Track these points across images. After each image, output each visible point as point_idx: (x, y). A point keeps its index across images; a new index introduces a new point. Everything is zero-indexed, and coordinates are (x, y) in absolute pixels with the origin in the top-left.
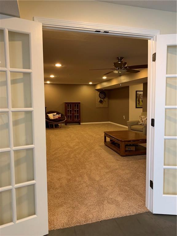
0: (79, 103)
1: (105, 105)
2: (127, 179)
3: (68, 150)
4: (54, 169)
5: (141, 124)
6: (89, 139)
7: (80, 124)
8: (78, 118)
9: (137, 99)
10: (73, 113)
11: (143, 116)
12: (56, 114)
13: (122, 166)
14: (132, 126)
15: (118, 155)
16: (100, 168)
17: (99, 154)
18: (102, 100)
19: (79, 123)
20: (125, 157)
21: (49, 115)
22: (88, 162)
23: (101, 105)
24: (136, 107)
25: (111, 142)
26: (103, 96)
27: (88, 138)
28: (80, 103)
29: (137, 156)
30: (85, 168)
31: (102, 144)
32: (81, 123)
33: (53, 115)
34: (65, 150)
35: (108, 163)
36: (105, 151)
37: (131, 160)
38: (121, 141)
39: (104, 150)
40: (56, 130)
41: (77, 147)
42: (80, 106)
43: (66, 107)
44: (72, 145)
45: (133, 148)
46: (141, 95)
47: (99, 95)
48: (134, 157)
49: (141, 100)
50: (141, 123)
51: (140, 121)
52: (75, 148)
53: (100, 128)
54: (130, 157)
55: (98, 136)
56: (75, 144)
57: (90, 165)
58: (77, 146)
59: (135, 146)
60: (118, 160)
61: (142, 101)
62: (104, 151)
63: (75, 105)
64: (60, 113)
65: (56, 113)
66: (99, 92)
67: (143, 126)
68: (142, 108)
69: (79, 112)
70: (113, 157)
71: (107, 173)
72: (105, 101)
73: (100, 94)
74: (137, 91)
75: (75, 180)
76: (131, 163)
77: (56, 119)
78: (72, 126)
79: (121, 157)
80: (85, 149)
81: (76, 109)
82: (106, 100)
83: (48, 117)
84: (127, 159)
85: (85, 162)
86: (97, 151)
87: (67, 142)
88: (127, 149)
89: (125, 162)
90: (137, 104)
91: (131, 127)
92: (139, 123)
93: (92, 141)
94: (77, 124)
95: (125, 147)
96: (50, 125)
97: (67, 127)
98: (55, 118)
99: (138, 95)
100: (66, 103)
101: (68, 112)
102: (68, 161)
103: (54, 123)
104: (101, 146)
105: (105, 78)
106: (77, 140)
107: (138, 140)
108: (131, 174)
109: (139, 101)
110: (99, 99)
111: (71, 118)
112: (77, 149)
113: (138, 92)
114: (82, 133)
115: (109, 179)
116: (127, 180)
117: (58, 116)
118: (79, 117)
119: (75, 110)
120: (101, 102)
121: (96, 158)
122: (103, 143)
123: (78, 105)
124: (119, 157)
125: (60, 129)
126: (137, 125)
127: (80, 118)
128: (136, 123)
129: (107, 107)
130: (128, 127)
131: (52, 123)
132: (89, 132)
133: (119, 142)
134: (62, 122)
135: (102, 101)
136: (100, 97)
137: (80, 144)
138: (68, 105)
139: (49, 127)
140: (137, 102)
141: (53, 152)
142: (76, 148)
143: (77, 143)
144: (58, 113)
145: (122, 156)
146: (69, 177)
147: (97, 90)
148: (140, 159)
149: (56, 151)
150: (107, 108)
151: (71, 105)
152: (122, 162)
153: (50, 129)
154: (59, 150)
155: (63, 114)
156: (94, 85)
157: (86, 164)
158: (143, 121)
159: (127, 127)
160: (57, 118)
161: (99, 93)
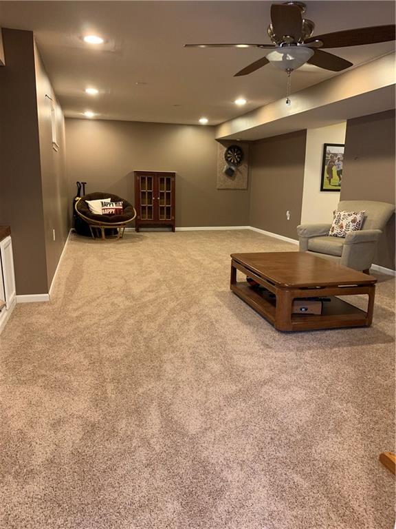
0: (173, 175)
1: (239, 181)
2: (298, 432)
3: (122, 307)
4: (57, 375)
5: (336, 236)
6: (188, 272)
7: (173, 231)
8: (168, 213)
9: (326, 167)
10: (156, 201)
11: (342, 213)
12: (108, 200)
13: (281, 372)
14: (310, 240)
15: (270, 326)
16: (207, 376)
17: (212, 323)
18: (233, 168)
19: (171, 227)
20: (289, 336)
21: (91, 203)
22: (173, 352)
23: (230, 183)
24: (322, 190)
25: (249, 284)
26: (235, 157)
27: (187, 269)
28: (174, 173)
29: (328, 332)
30: (159, 376)
31: (223, 289)
32: (176, 229)
33: (102, 203)
34: (113, 304)
35: (235, 357)
36: (231, 313)
37: (310, 348)
38: (282, 287)
39: (229, 307)
40: (108, 243)
41: (152, 296)
42: (174, 182)
43: (137, 182)
44: (136, 289)
45: (315, 308)
46: (336, 155)
47: (226, 156)
48: (319, 334)
49: (335, 170)
50: (335, 232)
51: (333, 225)
52: (143, 300)
53: (225, 243)
54: (307, 336)
55: (215, 264)
56: (147, 285)
57: (178, 363)
58: (152, 291)
59: (321, 300)
60: (267, 346)
61: (339, 173)
62: (227, 311)
63: (162, 180)
64: (120, 200)
65: (110, 199)
66: (225, 146)
67: (344, 240)
68: (339, 190)
69: (170, 197)
70: (253, 333)
71: (229, 399)
72: (240, 173)
73: (227, 151)
74: (326, 145)
75: (113, 432)
76: (308, 359)
77: (109, 215)
78: (153, 234)
79: (277, 335)
80: (172, 305)
81: (165, 191)
82: (243, 168)
83: (88, 208)
84: (298, 345)
85: (165, 350)
86: (207, 311)
87: (127, 278)
88: (297, 310)
89: (291, 353)
90: (326, 180)
91: (308, 242)
92: (330, 232)
93: (198, 279)
94: (167, 229)
95: (293, 305)
96: (93, 228)
97: (138, 237)
98: (107, 212)
99: (328, 157)
100: (138, 173)
101: (143, 197)
102: (111, 345)
103: (102, 225)
104: (220, 295)
105: (241, 102)
106: (157, 275)
107: (334, 286)
108: (313, 406)
109: (330, 172)
110: (226, 166)
111: (150, 213)
112: (149, 301)
113: (328, 148)
114: (175, 253)
115: (236, 427)
116: (299, 437)
117: (115, 207)
118: (170, 211)
119: (162, 194)
120: (230, 173)
121: (202, 337)
122: (226, 287)
123: (168, 180)
124: (270, 334)
125: (120, 241)
126: (325, 237)
127: (174, 215)
128: (323, 230)
129: (245, 188)
130: (300, 243)
131: (98, 224)
132: (191, 253)
133: (275, 290)
134: (124, 224)
135: (233, 171)
136: (227, 160)
137: (164, 287)
138: (143, 179)
139: (91, 236)
140: (326, 175)
141: (75, 310)
142: (146, 299)
143: (155, 284)
144: (115, 199)
145: (281, 331)
146: (95, 416)
147: (219, 140)
148: (338, 345)
149: (86, 309)
150: (244, 190)
151: (150, 179)
152: (279, 355)
153: (94, 239)
154: (94, 304)
155: (129, 202)
156: (213, 128)
157: (165, 357)
158: (342, 227)
159: (297, 242)
160: (111, 211)
161: (225, 149)
